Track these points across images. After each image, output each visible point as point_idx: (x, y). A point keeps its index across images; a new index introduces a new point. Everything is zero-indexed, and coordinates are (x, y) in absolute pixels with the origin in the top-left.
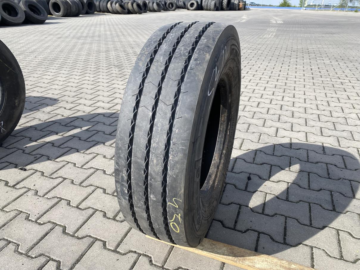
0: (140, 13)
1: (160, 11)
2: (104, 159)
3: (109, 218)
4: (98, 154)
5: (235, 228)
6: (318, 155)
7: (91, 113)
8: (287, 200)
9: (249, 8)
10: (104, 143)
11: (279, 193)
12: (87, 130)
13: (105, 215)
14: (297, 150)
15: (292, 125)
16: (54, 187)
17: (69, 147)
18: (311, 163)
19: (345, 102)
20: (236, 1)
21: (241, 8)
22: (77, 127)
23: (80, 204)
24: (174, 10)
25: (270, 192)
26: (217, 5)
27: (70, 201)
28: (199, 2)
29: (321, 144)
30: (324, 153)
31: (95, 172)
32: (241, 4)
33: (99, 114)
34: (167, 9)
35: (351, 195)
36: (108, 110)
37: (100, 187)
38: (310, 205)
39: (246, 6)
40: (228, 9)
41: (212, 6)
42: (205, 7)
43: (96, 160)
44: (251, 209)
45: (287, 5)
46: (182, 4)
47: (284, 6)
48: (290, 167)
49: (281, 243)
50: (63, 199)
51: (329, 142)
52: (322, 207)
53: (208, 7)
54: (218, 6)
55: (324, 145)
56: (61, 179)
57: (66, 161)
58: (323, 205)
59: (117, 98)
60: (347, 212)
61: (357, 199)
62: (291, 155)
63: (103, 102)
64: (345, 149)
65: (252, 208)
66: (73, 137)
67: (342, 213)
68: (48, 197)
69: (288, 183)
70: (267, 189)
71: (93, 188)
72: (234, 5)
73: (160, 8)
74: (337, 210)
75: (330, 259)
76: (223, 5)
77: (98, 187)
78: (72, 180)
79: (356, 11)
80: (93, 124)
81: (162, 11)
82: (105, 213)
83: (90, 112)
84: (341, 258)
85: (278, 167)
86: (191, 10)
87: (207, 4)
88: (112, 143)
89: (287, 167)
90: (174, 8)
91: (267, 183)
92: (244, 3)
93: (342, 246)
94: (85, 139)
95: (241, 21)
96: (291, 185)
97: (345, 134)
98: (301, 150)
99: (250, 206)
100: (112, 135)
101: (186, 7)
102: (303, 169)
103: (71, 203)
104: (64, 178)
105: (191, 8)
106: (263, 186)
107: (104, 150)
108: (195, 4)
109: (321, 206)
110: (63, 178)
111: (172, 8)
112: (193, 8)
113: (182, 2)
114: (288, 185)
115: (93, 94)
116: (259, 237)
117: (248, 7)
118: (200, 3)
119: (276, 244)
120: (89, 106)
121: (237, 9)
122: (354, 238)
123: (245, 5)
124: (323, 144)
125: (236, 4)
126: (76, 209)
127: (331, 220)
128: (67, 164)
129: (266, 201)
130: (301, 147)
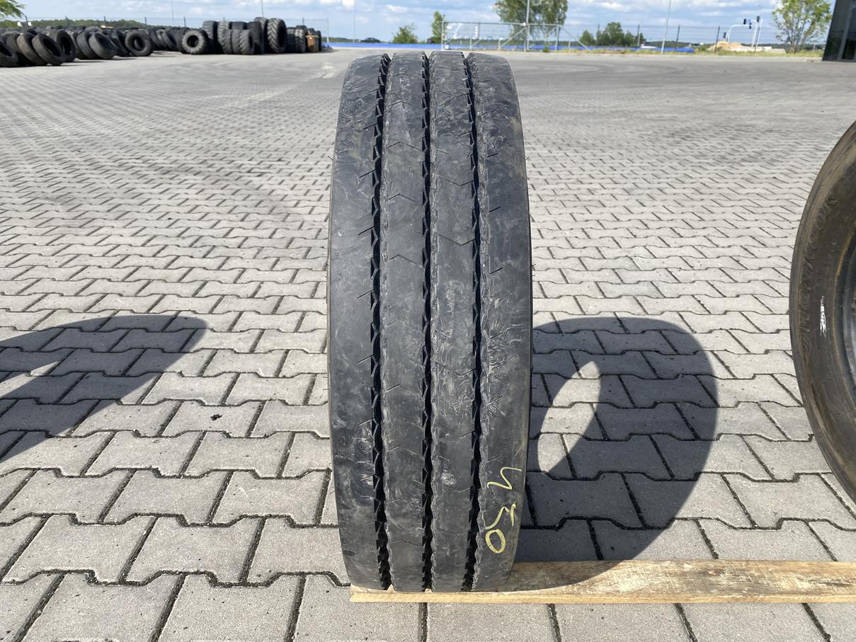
0: (58, 64)
1: (110, 58)
2: (138, 440)
3: (230, 585)
4: (115, 431)
5: (535, 524)
6: (616, 336)
7: (40, 327)
8: (606, 438)
9: (328, 47)
10: (118, 401)
11: (584, 429)
12: (48, 374)
13: (214, 581)
14: (574, 335)
15: (540, 285)
16: (21, 547)
17: (16, 430)
18: (612, 354)
19: (613, 227)
20: (299, 32)
21: (312, 47)
22: (11, 372)
23: (126, 571)
24: (148, 55)
25: (567, 431)
26: (256, 41)
27: (92, 573)
28: (208, 33)
29: (612, 315)
30: (626, 331)
31: (128, 479)
32: (310, 37)
33: (64, 328)
34: (129, 51)
35: (708, 402)
36: (84, 315)
37: (163, 513)
38: (651, 439)
39: (325, 44)
40: (283, 49)
41: (243, 44)
42: (228, 46)
43: (116, 448)
44: (547, 474)
45: (409, 40)
46: (166, 38)
47: (403, 41)
48: (578, 370)
49: (638, 529)
50: (66, 572)
51: (625, 309)
52: (673, 436)
53: (235, 47)
54: (259, 44)
55: (619, 315)
56: (33, 522)
57: (26, 469)
58: (674, 433)
59: (96, 280)
60: (720, 435)
61: (723, 407)
62: (569, 345)
63: (62, 295)
64: (658, 318)
65: (550, 471)
66: (15, 400)
67: (712, 440)
68: (17, 579)
69: (591, 404)
70: (558, 424)
71: (145, 521)
72: (294, 41)
73: (111, 49)
74: (702, 436)
75: (737, 533)
76: (269, 42)
77: (158, 516)
78: (70, 514)
79: (546, 51)
80: (59, 356)
81: (116, 57)
82: (212, 575)
83: (33, 327)
84: (754, 526)
85: (557, 375)
86: (193, 54)
87: (231, 39)
88: (140, 394)
89: (573, 373)
90: (145, 49)
91: (550, 413)
92: (317, 36)
93: (744, 503)
94: (55, 399)
95: (325, 75)
96: (598, 407)
97: (644, 288)
98: (581, 333)
99: (542, 470)
100: (129, 376)
101: (178, 46)
102: (605, 371)
103: (97, 575)
104: (41, 516)
105: (192, 50)
106: (546, 421)
107: (127, 418)
108: (201, 38)
109: (670, 435)
110: (36, 515)
111: (140, 50)
112: (197, 48)
113: (164, 35)
114: (593, 408)
115: (20, 278)
116: (592, 530)
117: (326, 45)
118: (212, 35)
119: (631, 533)
120: (24, 311)
121: (304, 49)
122: (754, 481)
123: (319, 39)
124: (614, 313)
125: (298, 37)
126: (121, 588)
127: (703, 458)
128: (32, 475)
129: (569, 450)
130: (579, 327)
